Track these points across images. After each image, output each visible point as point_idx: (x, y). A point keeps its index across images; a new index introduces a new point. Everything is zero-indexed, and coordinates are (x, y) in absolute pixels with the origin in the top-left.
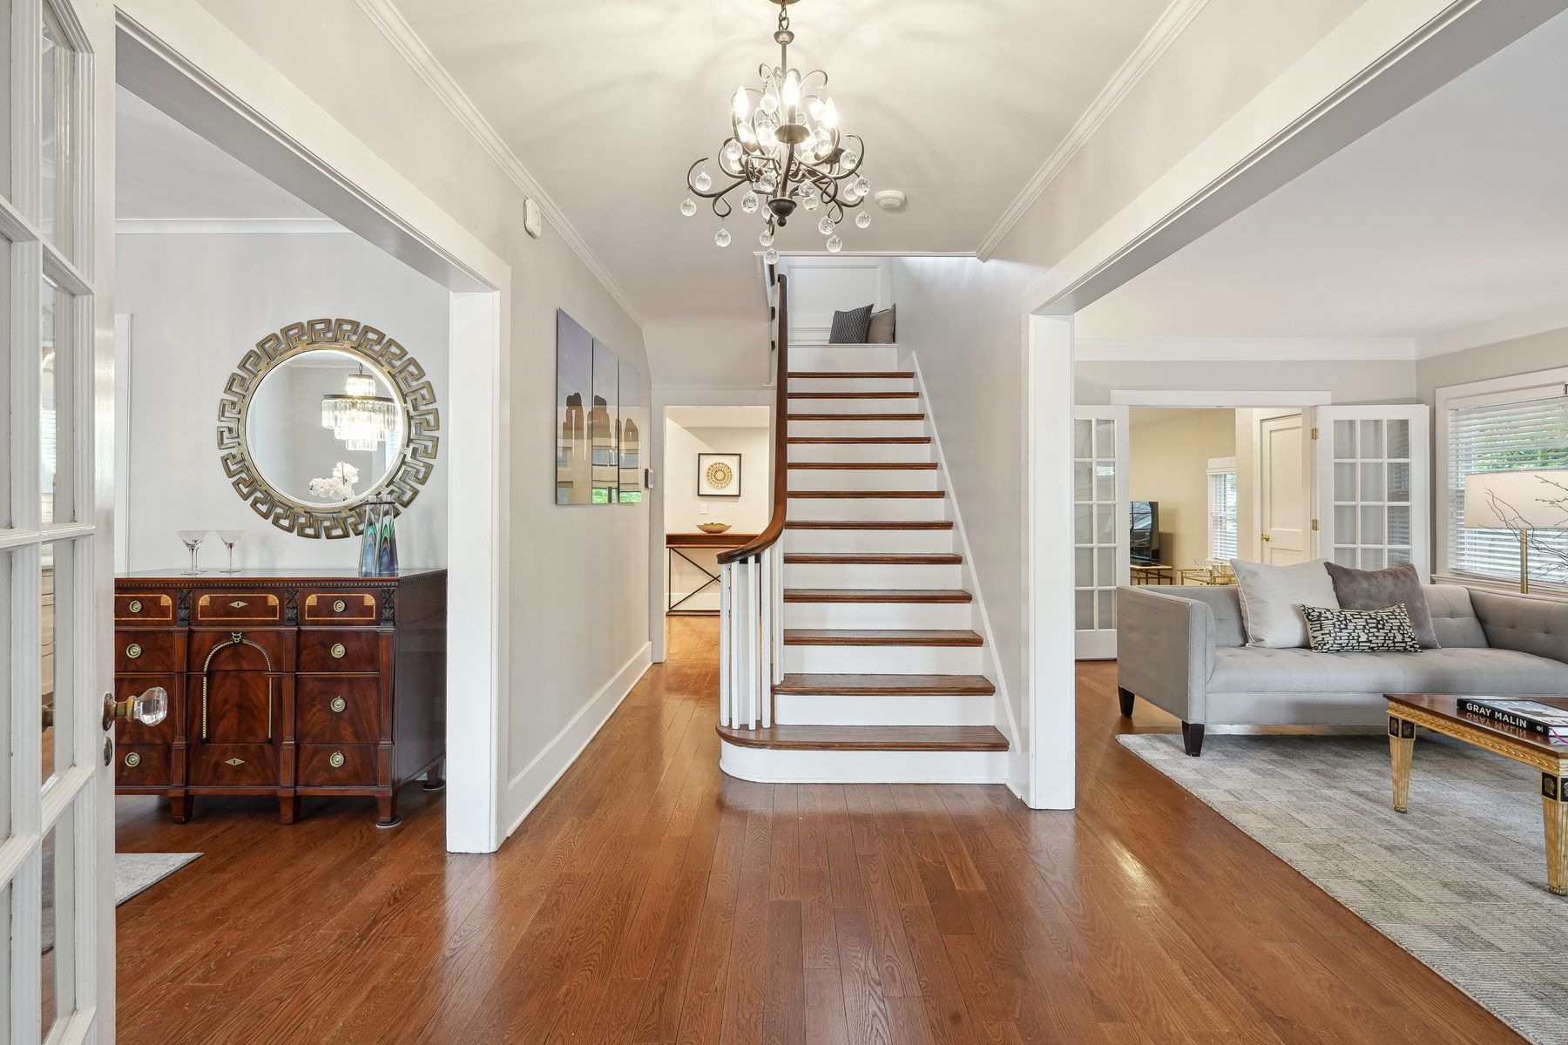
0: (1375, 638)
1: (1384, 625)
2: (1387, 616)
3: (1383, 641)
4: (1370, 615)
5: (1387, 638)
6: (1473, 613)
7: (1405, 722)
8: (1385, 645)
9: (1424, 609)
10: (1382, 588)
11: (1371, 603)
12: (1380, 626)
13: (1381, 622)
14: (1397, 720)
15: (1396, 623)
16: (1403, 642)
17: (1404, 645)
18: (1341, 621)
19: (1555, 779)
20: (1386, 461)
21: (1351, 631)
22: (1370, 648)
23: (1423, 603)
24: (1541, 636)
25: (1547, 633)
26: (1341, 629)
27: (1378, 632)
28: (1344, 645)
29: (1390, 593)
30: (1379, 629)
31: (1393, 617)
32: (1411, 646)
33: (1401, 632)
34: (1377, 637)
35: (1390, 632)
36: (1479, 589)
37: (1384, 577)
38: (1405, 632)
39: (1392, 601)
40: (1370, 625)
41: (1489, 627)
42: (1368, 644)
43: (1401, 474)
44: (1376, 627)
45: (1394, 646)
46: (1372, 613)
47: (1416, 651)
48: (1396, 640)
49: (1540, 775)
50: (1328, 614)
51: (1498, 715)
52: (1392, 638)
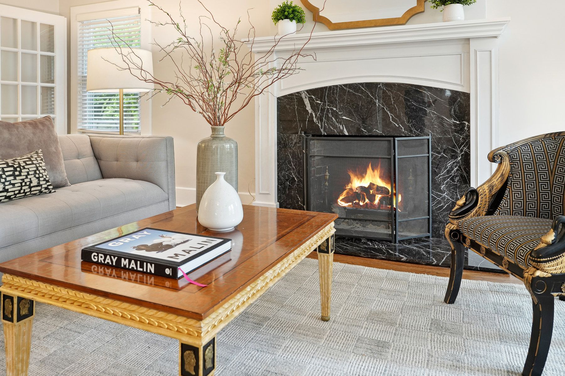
0: (11, 186)
1: (20, 172)
2: (24, 162)
3: (19, 188)
4: (7, 163)
5: (23, 184)
6: (92, 153)
7: (20, 299)
8: (22, 191)
9: (57, 153)
10: (22, 137)
11: (12, 152)
12: (17, 173)
13: (18, 169)
14: (11, 298)
15: (32, 168)
16: (39, 185)
17: (39, 188)
19: (195, 350)
20: (39, 53)
22: (6, 197)
23: (56, 148)
24: (134, 165)
25: (137, 161)
27: (15, 179)
29: (30, 141)
30: (15, 177)
31: (30, 162)
32: (46, 188)
33: (37, 176)
34: (13, 184)
35: (27, 178)
37: (25, 127)
38: (41, 175)
39: (30, 147)
40: (7, 174)
41: (102, 163)
42: (5, 194)
43: (49, 62)
44: (13, 175)
45: (31, 191)
46: (10, 162)
47: (50, 192)
48: (32, 185)
49: (178, 349)
51: (124, 262)
52: (28, 184)
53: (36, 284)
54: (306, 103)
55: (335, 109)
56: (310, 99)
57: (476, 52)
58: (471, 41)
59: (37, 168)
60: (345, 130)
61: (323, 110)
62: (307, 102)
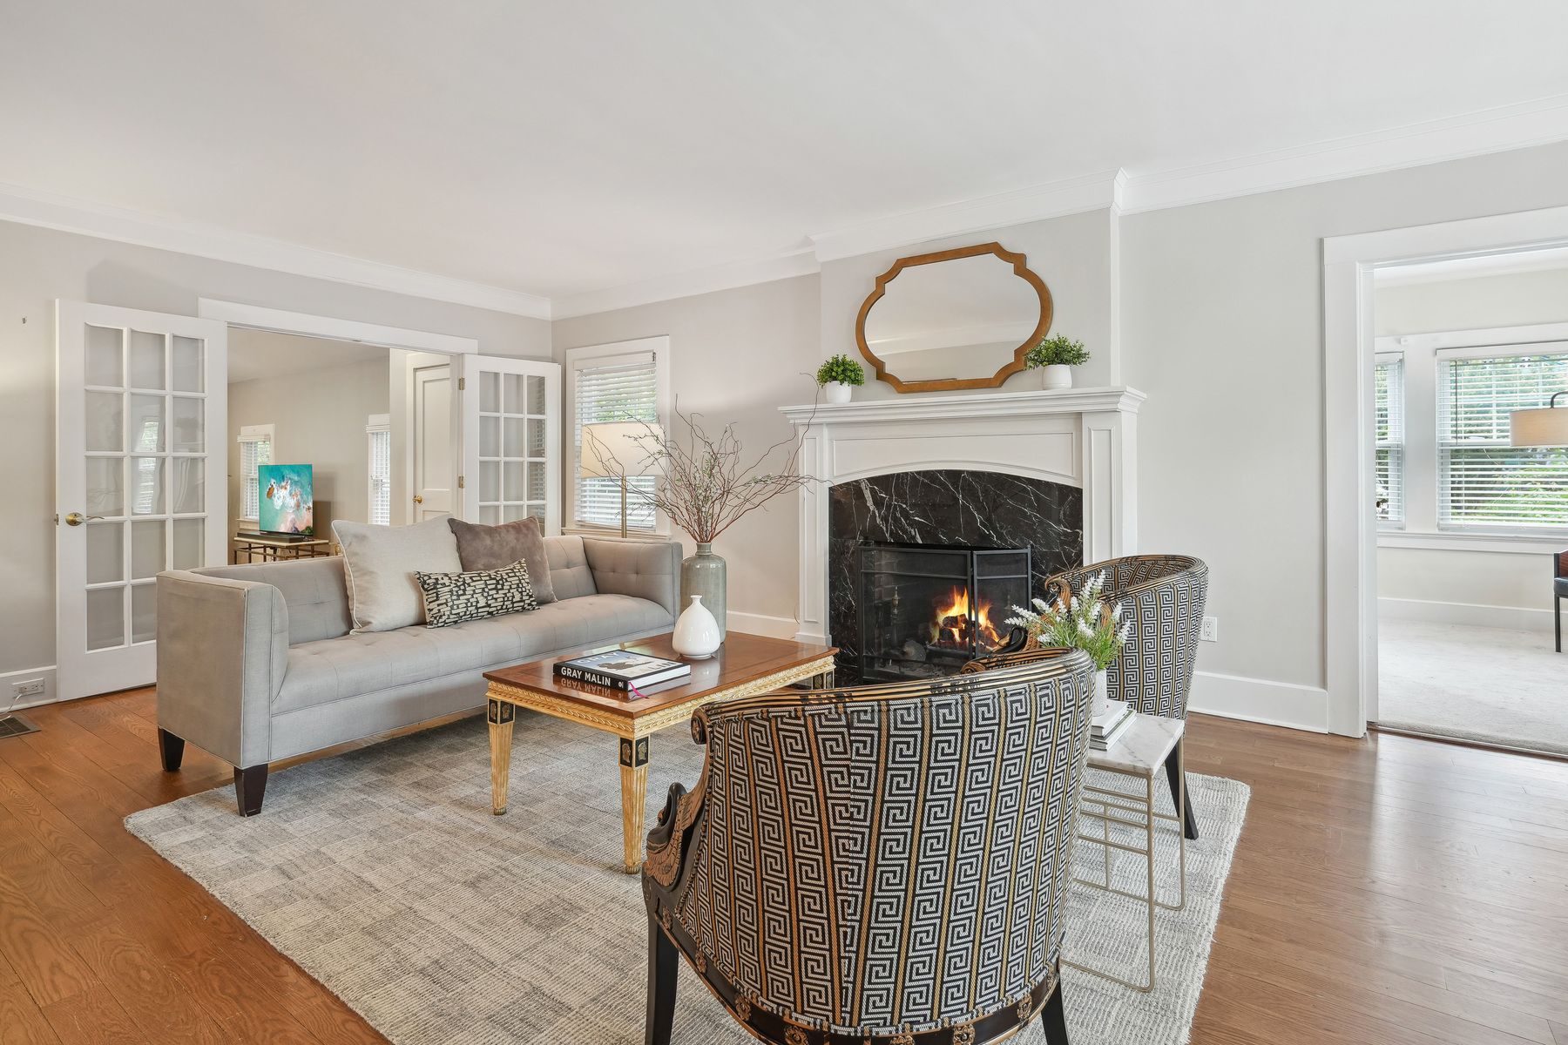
0: (493, 601)
1: (503, 585)
2: (507, 574)
3: (502, 603)
4: (489, 575)
5: (506, 599)
6: (585, 561)
7: (503, 703)
8: (504, 607)
9: (542, 563)
10: (505, 544)
11: (493, 561)
12: (499, 587)
13: (501, 582)
14: (496, 703)
15: (515, 581)
16: (522, 600)
17: (522, 604)
18: (459, 587)
19: (630, 743)
20: (526, 416)
21: (470, 596)
22: (489, 613)
23: (542, 556)
24: (633, 577)
25: (637, 573)
26: (459, 596)
27: (498, 593)
28: (461, 614)
29: (512, 548)
30: (497, 590)
31: (513, 574)
32: (529, 605)
33: (520, 590)
34: (496, 599)
35: (509, 592)
36: (591, 538)
37: (508, 531)
38: (524, 589)
39: (514, 557)
40: (490, 587)
41: (597, 574)
42: (487, 609)
43: (538, 427)
44: (496, 589)
45: (513, 607)
46: (492, 573)
47: (534, 609)
48: (514, 600)
49: (619, 741)
50: (446, 581)
51: (587, 676)
52: (510, 598)
53: (515, 690)
54: (866, 496)
55: (904, 506)
56: (873, 492)
57: (1090, 430)
58: (1084, 418)
59: (520, 580)
60: (918, 536)
61: (889, 506)
62: (867, 494)
